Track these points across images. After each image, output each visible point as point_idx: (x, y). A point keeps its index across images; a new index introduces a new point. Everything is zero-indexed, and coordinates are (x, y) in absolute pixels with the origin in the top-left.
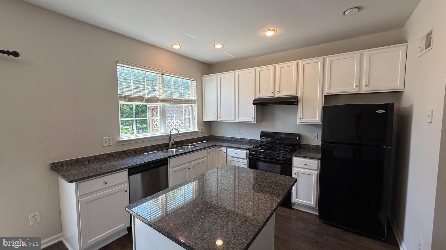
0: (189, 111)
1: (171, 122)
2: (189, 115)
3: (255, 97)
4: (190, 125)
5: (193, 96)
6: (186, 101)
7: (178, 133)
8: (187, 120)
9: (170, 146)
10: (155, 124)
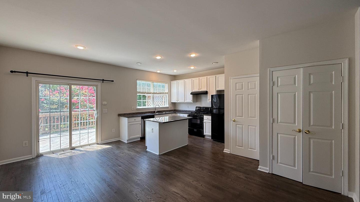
0: (165, 97)
1: (157, 103)
2: (165, 100)
3: (192, 91)
4: (165, 104)
5: (167, 91)
6: (163, 93)
7: (159, 107)
8: (164, 102)
9: (156, 112)
10: (149, 104)
